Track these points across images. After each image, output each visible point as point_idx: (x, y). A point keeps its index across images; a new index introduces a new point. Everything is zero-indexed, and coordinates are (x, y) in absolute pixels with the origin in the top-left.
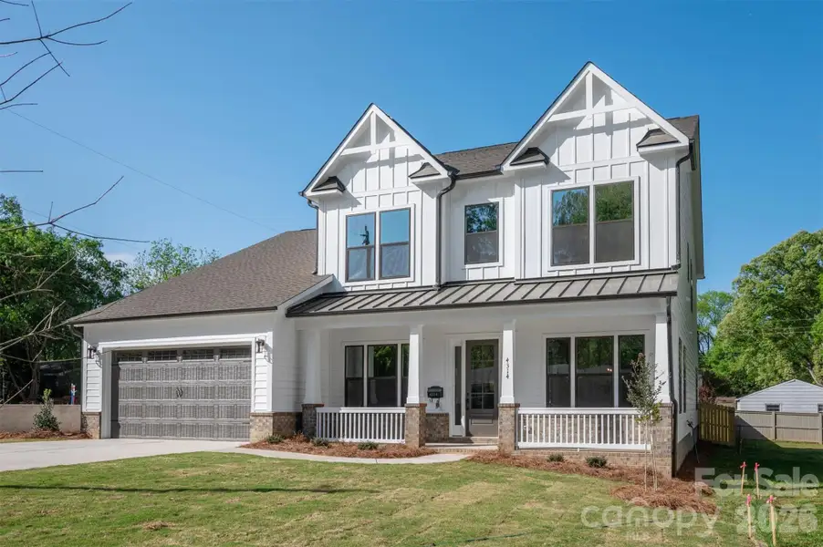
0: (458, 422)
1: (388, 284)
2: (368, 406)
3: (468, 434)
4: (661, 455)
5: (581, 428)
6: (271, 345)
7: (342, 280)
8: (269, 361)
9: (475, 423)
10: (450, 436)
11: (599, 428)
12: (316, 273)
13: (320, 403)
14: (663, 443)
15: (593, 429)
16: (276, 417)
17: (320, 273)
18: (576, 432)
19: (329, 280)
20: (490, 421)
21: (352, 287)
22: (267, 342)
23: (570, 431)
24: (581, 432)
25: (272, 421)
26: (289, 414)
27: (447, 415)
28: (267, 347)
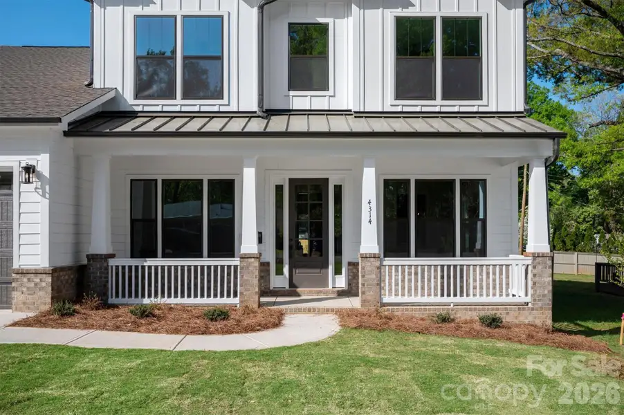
0: (279, 272)
1: (194, 105)
2: (163, 257)
3: (292, 284)
4: (541, 308)
5: (423, 277)
6: (46, 173)
7: (128, 95)
8: (44, 196)
9: (298, 273)
10: (271, 288)
11: (442, 277)
12: (91, 84)
13: (111, 252)
14: (544, 296)
15: (435, 277)
16: (56, 274)
17: (97, 84)
18: (416, 281)
19: (111, 95)
20: (318, 270)
21: (144, 105)
22: (39, 169)
23: (410, 280)
24: (423, 282)
25: (49, 279)
26: (70, 268)
27: (268, 264)
28: (40, 176)
